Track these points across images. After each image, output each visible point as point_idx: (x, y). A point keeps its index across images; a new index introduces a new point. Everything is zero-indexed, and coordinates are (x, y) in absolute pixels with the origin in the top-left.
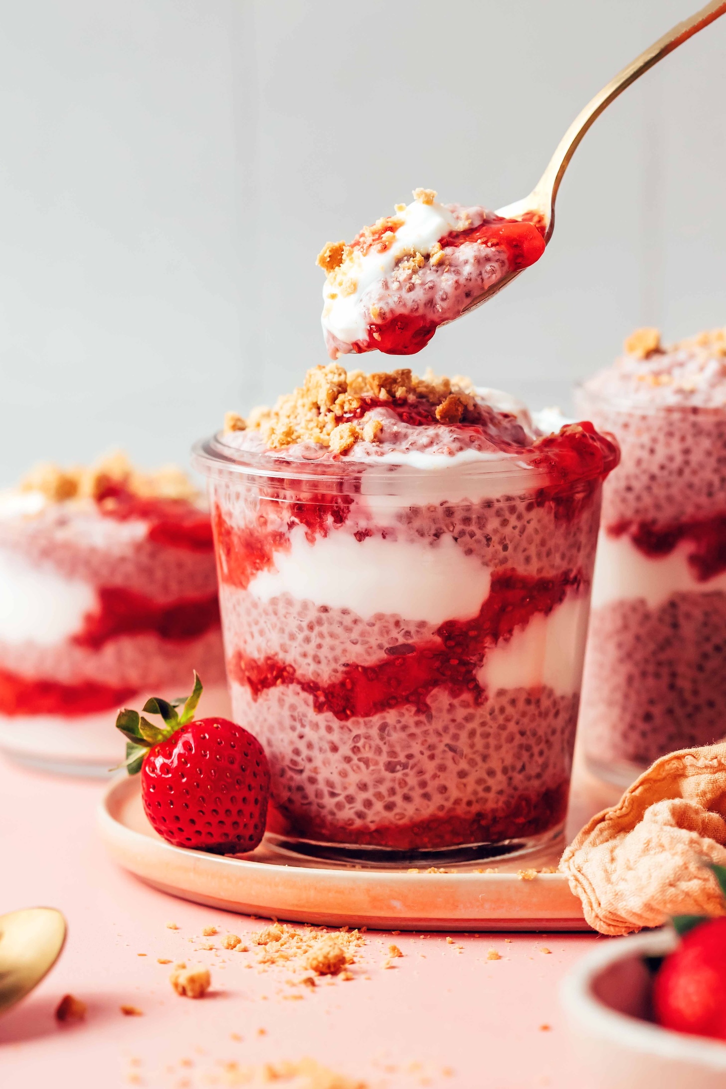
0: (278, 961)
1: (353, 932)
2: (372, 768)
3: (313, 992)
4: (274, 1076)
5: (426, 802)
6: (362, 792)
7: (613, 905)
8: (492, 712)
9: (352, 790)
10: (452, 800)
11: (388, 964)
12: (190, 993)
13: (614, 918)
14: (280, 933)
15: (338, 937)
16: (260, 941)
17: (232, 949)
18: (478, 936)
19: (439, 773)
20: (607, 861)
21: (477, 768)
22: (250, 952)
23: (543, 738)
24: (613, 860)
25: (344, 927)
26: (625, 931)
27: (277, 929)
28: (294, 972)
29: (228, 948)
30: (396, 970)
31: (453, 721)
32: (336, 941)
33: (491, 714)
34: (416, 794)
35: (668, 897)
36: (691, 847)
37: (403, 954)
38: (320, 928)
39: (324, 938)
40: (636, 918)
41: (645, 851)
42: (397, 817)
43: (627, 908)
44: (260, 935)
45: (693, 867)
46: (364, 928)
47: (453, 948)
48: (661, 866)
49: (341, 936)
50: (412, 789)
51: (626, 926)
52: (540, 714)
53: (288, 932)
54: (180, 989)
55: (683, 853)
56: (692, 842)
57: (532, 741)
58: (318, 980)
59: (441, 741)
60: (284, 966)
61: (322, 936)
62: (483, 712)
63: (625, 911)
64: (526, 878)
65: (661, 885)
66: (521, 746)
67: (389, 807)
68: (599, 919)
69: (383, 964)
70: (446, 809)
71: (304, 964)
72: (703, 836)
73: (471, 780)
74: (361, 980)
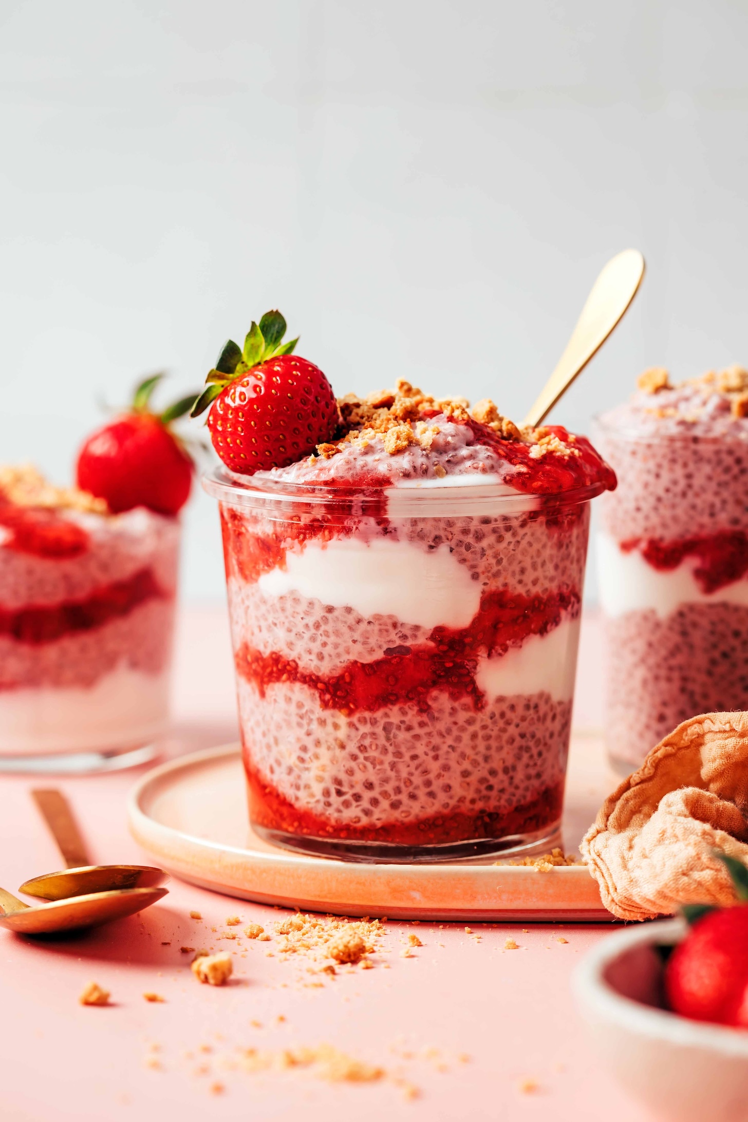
0: (299, 950)
1: (374, 922)
2: (378, 767)
3: (333, 979)
4: (293, 1062)
5: (431, 800)
6: (368, 791)
7: (628, 891)
8: (492, 717)
9: (359, 789)
10: (456, 799)
11: (407, 953)
12: (212, 981)
13: (629, 903)
14: (301, 922)
15: (358, 927)
16: (283, 930)
17: (255, 938)
18: (496, 926)
19: (443, 773)
20: (625, 848)
21: (479, 768)
22: (272, 941)
23: (542, 741)
24: (631, 847)
25: (365, 917)
26: (640, 917)
27: (299, 919)
28: (315, 961)
29: (250, 937)
30: (416, 959)
31: (455, 723)
32: (356, 931)
33: (491, 718)
34: (421, 793)
35: (681, 886)
36: (703, 838)
37: (423, 944)
38: (341, 918)
39: (345, 928)
40: (650, 904)
41: (660, 841)
42: (403, 815)
43: (641, 894)
44: (282, 924)
45: (705, 858)
46: (385, 918)
47: (472, 937)
48: (675, 856)
49: (361, 927)
50: (417, 788)
51: (641, 911)
52: (539, 719)
53: (310, 922)
54: (202, 977)
55: (695, 844)
56: (704, 833)
57: (531, 744)
58: (338, 968)
59: (444, 743)
60: (305, 955)
61: (343, 926)
62: (483, 717)
63: (640, 897)
64: (543, 870)
65: (674, 874)
66: (521, 748)
67: (395, 805)
68: (615, 904)
69: (403, 953)
70: (451, 806)
71: (325, 953)
72: (716, 828)
73: (473, 779)
74: (381, 969)
